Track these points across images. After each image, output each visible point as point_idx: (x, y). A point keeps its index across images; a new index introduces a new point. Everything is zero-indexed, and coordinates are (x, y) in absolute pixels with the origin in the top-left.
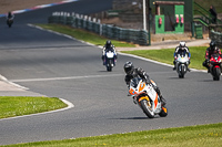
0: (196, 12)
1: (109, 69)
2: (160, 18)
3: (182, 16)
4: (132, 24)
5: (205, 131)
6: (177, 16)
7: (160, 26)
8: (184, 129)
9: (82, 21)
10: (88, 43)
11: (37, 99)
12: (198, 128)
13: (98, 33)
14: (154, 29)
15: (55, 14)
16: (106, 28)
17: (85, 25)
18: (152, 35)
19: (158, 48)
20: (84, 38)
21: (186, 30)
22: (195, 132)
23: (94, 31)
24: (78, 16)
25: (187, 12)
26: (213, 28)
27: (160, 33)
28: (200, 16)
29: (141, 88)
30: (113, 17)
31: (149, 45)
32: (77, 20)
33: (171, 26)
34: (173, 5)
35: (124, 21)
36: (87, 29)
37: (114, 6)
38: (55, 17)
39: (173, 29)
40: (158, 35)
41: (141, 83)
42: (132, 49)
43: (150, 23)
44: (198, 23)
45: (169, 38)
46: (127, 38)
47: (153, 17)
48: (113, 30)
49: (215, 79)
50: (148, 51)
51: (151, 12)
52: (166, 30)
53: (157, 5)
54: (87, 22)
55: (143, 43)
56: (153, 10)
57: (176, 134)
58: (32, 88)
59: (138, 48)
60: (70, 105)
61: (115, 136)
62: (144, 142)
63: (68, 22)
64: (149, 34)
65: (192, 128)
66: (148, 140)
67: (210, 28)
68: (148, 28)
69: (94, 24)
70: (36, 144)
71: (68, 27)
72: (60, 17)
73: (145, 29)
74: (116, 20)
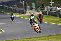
0: (38, 5)
2: (28, 6)
3: (34, 6)
4: (20, 8)
5: (41, 38)
6: (33, 6)
7: (28, 9)
8: (35, 38)
9: (7, 7)
10: (9, 14)
12: (39, 37)
13: (11, 11)
14: (27, 10)
16: (13, 10)
18: (26, 11)
19: (28, 15)
20: (7, 12)
21: (35, 10)
22: (38, 38)
23: (10, 10)
24: (6, 6)
25: (36, 5)
26: (43, 9)
27: (28, 11)
28: (39, 6)
29: (35, 25)
30: (15, 6)
31: (25, 14)
32: (5, 7)
33: (31, 9)
34: (32, 3)
35: (18, 8)
36: (8, 10)
37: (16, 3)
39: (32, 10)
41: (35, 23)
43: (26, 8)
44: (39, 8)
45: (31, 12)
46: (19, 12)
47: (26, 6)
48: (15, 10)
49: (40, 23)
51: (26, 5)
52: (30, 10)
53: (27, 3)
54: (8, 8)
55: (24, 14)
56: (26, 4)
57: (33, 39)
59: (22, 15)
60: (4, 31)
63: (3, 8)
64: (25, 11)
65: (37, 37)
67: (42, 9)
68: (25, 9)
69: (10, 8)
73: (24, 10)
74: (16, 7)
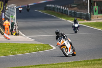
1: (76, 32)
2: (96, 7)
4: (83, 10)
7: (96, 11)
9: (60, 9)
10: (63, 19)
11: (39, 45)
13: (67, 14)
14: (93, 13)
15: (48, 5)
16: (71, 12)
17: (61, 11)
18: (92, 16)
19: (95, 21)
23: (65, 13)
24: (58, 6)
27: (96, 15)
30: (74, 7)
31: (91, 20)
35: (80, 9)
36: (62, 13)
37: (75, 2)
38: (48, 7)
40: (95, 15)
41: (62, 40)
42: (83, 22)
43: (91, 10)
45: (100, 17)
46: (80, 17)
47: (93, 7)
48: (74, 13)
50: (90, 23)
51: (92, 5)
52: (98, 13)
53: (94, 2)
54: (62, 9)
58: (37, 40)
59: (86, 21)
61: (74, 62)
62: (88, 65)
63: (53, 9)
64: (91, 15)
66: (90, 64)
68: (90, 12)
69: (65, 10)
70: (38, 66)
71: (53, 12)
72: (50, 7)
74: (76, 8)
